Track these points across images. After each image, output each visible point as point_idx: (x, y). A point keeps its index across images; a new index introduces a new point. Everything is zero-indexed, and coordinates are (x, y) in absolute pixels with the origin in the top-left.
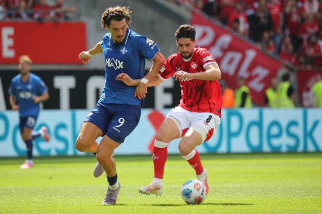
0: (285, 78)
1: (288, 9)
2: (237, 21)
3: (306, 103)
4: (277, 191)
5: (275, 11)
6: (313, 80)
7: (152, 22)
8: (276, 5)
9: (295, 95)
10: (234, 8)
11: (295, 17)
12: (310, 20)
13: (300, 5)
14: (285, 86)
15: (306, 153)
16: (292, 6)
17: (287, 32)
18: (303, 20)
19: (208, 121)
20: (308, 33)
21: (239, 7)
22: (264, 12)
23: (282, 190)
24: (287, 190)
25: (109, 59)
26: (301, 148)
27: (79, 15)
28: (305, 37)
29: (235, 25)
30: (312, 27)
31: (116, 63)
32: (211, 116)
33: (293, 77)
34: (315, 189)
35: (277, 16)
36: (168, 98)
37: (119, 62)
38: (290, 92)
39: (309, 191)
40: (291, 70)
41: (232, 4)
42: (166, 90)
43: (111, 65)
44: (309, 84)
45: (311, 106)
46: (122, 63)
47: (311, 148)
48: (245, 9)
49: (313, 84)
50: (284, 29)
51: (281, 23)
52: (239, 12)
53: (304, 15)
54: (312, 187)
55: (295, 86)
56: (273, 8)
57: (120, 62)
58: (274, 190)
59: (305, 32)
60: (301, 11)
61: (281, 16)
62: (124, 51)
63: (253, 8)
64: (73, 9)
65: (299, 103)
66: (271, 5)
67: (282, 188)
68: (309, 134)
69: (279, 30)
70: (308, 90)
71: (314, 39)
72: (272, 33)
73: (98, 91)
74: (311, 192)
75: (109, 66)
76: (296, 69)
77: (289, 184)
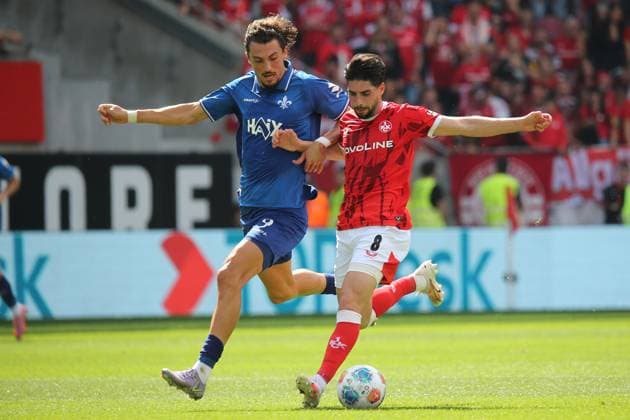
0: (427, 170)
1: (430, 38)
2: (334, 59)
3: (466, 217)
4: (411, 386)
5: (407, 41)
6: (479, 173)
7: (171, 62)
8: (409, 29)
9: (446, 203)
10: (326, 34)
11: (445, 54)
12: (474, 59)
13: (453, 28)
14: (426, 185)
15: (466, 313)
16: (439, 32)
17: (430, 81)
18: (460, 57)
19: (375, 246)
20: (471, 83)
21: (338, 32)
22: (385, 41)
23: (420, 384)
24: (430, 384)
25: (254, 120)
26: (456, 305)
27: (29, 48)
28: (464, 90)
29: (331, 67)
30: (477, 71)
31: (268, 126)
32: (379, 238)
33: (442, 168)
34: (483, 383)
35: (410, 50)
36: (201, 210)
37: (274, 122)
38: (436, 197)
39: (472, 388)
40: (438, 154)
41: (325, 27)
42: (198, 194)
43: (258, 131)
44: (471, 182)
45: (475, 224)
46: (280, 124)
47: (476, 304)
48: (350, 37)
49: (480, 180)
50: (423, 75)
51: (418, 63)
52: (337, 43)
53: (462, 48)
54: (478, 380)
55: (446, 186)
56: (401, 36)
57: (277, 124)
58: (406, 386)
59: (463, 81)
60: (455, 40)
61: (418, 50)
62: (284, 102)
63: (364, 34)
64: (17, 35)
65: (454, 218)
66: (398, 29)
67: (422, 382)
68: (471, 278)
69: (414, 77)
70: (470, 192)
71: (480, 94)
72: (401, 84)
73: (65, 196)
74: (476, 388)
75: (253, 132)
76: (447, 151)
77: (435, 374)
